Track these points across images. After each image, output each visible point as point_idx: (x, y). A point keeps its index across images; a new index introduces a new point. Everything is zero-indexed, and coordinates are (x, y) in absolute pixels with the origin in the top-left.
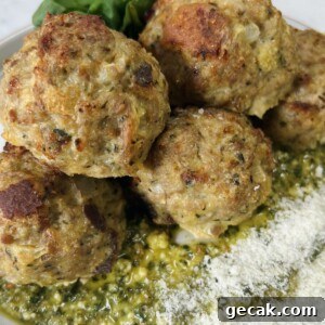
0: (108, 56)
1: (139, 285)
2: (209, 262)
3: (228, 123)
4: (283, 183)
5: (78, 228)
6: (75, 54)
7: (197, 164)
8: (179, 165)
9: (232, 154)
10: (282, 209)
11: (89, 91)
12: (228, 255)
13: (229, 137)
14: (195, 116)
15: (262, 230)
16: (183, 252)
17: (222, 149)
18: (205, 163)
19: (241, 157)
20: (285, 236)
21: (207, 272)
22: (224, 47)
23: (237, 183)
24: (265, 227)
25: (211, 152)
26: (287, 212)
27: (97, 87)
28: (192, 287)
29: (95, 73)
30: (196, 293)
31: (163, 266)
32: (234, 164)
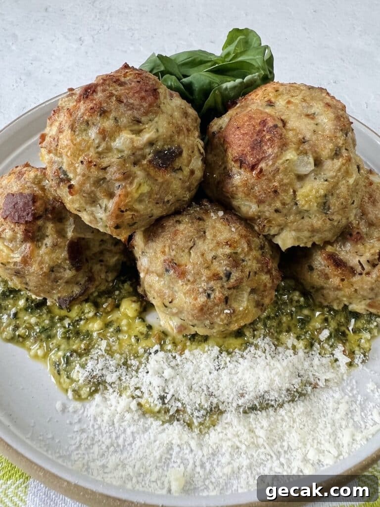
0: (136, 127)
1: (88, 334)
2: (156, 352)
3: (236, 237)
4: (280, 323)
5: (54, 255)
6: (104, 113)
7: (183, 259)
8: (167, 250)
9: (221, 267)
10: (257, 347)
11: (100, 149)
12: (177, 356)
13: (228, 250)
14: (212, 214)
15: (224, 354)
16: (145, 330)
17: (215, 258)
18: (191, 261)
19: (228, 275)
20: (237, 373)
21: (148, 359)
22: (262, 165)
23: (209, 296)
24: (229, 353)
25: (203, 255)
26: (259, 352)
27: (109, 149)
28: (125, 364)
29: (113, 137)
30: (123, 371)
31: (119, 330)
32: (216, 277)
